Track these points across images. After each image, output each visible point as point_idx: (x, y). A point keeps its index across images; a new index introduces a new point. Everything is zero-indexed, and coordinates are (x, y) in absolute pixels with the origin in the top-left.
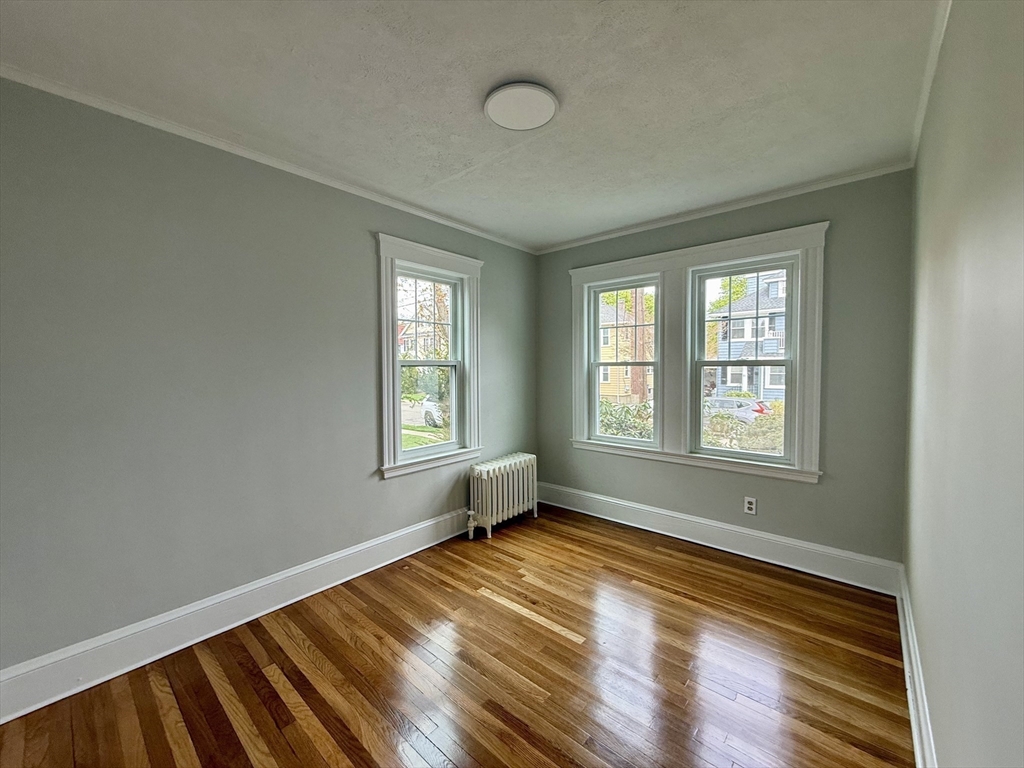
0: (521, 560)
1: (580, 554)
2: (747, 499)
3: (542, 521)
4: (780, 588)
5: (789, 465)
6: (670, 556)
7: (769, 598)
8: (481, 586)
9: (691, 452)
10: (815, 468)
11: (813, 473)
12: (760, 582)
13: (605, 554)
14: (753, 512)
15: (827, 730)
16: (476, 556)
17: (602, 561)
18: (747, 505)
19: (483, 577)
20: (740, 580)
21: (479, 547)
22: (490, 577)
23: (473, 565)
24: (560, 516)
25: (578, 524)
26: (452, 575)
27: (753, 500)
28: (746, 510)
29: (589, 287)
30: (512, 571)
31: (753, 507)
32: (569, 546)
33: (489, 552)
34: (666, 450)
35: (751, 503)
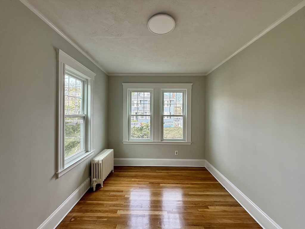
0: (122, 191)
1: (139, 181)
2: (176, 151)
3: (117, 173)
4: (189, 173)
5: (184, 141)
6: (161, 172)
7: (189, 176)
8: (117, 210)
9: (161, 141)
10: (190, 141)
11: (190, 142)
12: (184, 173)
13: (146, 178)
14: (177, 155)
15: (226, 205)
16: (104, 198)
17: (148, 181)
18: (176, 153)
19: (114, 205)
20: (181, 174)
21: (101, 193)
22: (117, 204)
23: (105, 202)
24: (121, 169)
25: (130, 170)
26: (100, 211)
27: (177, 151)
28: (176, 154)
29: (129, 90)
30: (123, 198)
31: (177, 153)
32: (133, 180)
33: (107, 194)
34: (155, 141)
35: (177, 152)
